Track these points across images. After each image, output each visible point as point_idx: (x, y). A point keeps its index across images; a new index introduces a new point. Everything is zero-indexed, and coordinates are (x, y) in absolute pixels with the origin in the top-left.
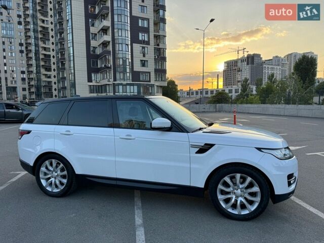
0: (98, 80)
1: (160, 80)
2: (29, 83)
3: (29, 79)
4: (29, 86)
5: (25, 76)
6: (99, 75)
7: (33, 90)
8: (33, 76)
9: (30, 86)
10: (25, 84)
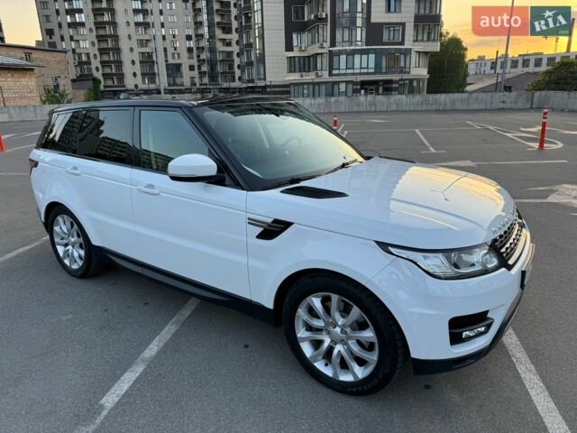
0: (303, 45)
1: (425, 38)
2: (198, 56)
3: (198, 48)
4: (199, 61)
5: (192, 44)
6: (306, 37)
7: (205, 68)
8: (204, 43)
9: (201, 62)
10: (193, 58)
